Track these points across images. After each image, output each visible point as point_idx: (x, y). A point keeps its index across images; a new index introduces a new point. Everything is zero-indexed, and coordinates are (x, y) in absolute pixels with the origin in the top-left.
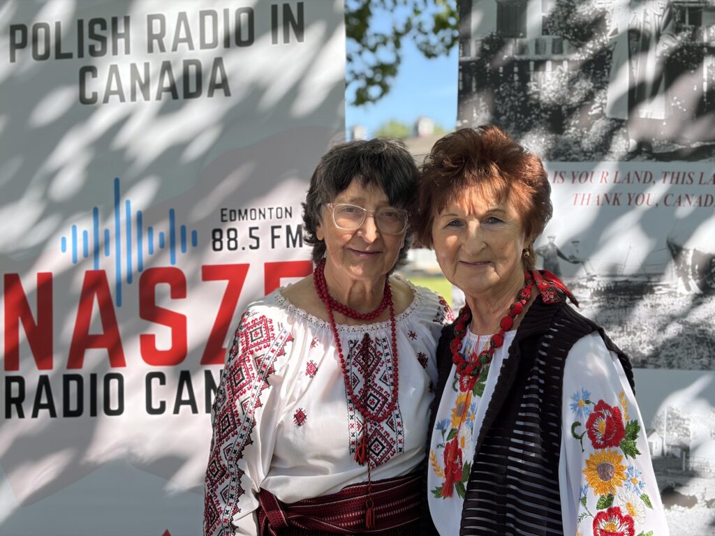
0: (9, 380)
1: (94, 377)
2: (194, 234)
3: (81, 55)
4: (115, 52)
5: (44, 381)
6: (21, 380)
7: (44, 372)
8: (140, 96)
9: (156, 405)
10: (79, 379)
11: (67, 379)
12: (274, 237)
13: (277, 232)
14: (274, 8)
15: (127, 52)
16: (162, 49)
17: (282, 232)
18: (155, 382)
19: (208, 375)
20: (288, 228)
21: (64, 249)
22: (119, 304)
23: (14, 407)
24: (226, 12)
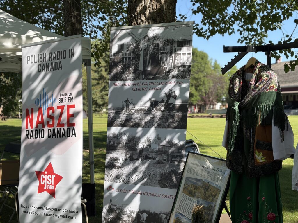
0: (26, 131)
1: (40, 130)
2: (56, 99)
3: (38, 62)
4: (44, 61)
5: (32, 131)
6: (28, 131)
7: (32, 129)
8: (48, 71)
9: (49, 136)
10: (37, 130)
11: (35, 130)
12: (69, 100)
13: (69, 98)
15: (46, 61)
16: (51, 60)
18: (49, 131)
19: (58, 129)
20: (71, 97)
21: (35, 103)
22: (44, 115)
23: (27, 137)
24: (62, 51)
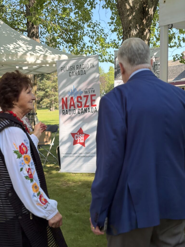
0: (63, 111)
1: (72, 110)
2: (83, 92)
3: (69, 70)
4: (73, 70)
6: (64, 110)
7: (67, 109)
8: (76, 75)
9: (79, 113)
10: (70, 110)
14: (91, 63)
15: (74, 70)
16: (78, 69)
17: (92, 91)
18: (79, 110)
19: (85, 108)
20: (93, 90)
21: (68, 94)
23: (63, 114)
24: (85, 64)
